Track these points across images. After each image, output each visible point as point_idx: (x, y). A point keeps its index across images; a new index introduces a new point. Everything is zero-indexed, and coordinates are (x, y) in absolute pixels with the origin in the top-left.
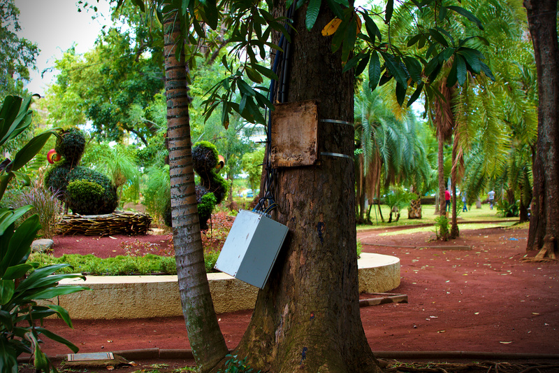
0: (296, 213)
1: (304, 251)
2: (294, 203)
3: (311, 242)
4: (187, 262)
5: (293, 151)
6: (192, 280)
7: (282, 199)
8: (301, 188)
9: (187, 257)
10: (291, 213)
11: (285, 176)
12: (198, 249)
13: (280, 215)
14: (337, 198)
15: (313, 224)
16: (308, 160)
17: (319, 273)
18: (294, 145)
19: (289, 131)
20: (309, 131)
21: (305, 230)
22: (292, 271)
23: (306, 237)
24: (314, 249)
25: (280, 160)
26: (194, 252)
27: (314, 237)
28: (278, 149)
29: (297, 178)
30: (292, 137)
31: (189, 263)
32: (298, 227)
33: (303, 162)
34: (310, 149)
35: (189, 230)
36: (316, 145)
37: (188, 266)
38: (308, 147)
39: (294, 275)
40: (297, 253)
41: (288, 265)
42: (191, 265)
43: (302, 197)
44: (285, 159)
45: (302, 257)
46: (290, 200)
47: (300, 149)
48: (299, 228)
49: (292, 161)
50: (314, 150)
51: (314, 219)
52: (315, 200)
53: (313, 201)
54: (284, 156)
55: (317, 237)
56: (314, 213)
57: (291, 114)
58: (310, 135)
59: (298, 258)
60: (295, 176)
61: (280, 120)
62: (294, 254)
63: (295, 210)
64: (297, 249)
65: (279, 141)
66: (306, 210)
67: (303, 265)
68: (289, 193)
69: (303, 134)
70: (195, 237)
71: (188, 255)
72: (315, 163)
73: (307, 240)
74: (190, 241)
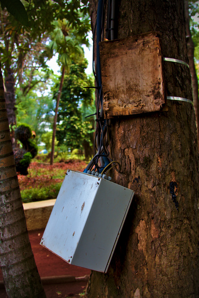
0: (140, 172)
1: (155, 219)
2: (137, 160)
3: (164, 208)
4: (7, 235)
5: (130, 97)
6: (14, 255)
7: (120, 155)
8: (144, 140)
9: (6, 229)
10: (133, 172)
11: (122, 127)
12: (19, 218)
13: (117, 175)
14: (188, 151)
15: (165, 185)
16: (152, 105)
17: (178, 248)
18: (132, 89)
19: (124, 73)
20: (150, 69)
21: (154, 193)
22: (141, 246)
23: (157, 202)
24: (168, 217)
25: (115, 108)
26: (15, 223)
27: (167, 202)
28: (111, 95)
29: (138, 128)
30: (128, 79)
31: (10, 236)
32: (144, 189)
33: (146, 108)
34: (153, 91)
35: (7, 198)
36: (161, 86)
37: (9, 239)
38: (150, 90)
39: (145, 252)
40: (147, 223)
41: (134, 237)
42: (12, 238)
43: (146, 152)
44: (120, 107)
45: (153, 228)
46: (131, 156)
47: (139, 93)
48: (146, 191)
49: (131, 108)
50: (159, 93)
51: (164, 179)
52: (164, 154)
53: (160, 156)
54: (120, 103)
55: (170, 202)
56: (164, 171)
57: (124, 52)
58: (151, 75)
59: (148, 230)
60: (134, 126)
61: (111, 60)
62: (142, 224)
63: (138, 168)
64: (146, 217)
65: (111, 85)
66: (154, 168)
67: (155, 238)
68: (128, 147)
69: (142, 74)
70: (14, 205)
71: (8, 226)
72: (161, 109)
73: (159, 206)
74: (9, 209)
